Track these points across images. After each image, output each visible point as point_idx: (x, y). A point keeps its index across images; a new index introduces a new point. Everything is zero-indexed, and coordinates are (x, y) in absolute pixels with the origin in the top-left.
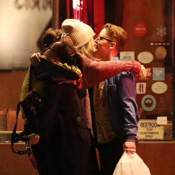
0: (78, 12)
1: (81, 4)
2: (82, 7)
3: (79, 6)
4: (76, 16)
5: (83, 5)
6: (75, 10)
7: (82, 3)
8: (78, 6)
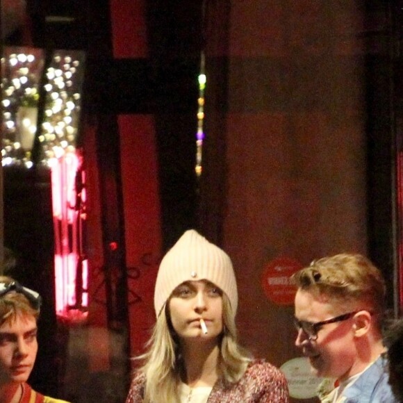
0: (70, 227)
1: (78, 199)
2: (83, 212)
3: (72, 208)
4: (65, 242)
5: (86, 203)
6: (60, 222)
7: (83, 195)
8: (68, 206)
